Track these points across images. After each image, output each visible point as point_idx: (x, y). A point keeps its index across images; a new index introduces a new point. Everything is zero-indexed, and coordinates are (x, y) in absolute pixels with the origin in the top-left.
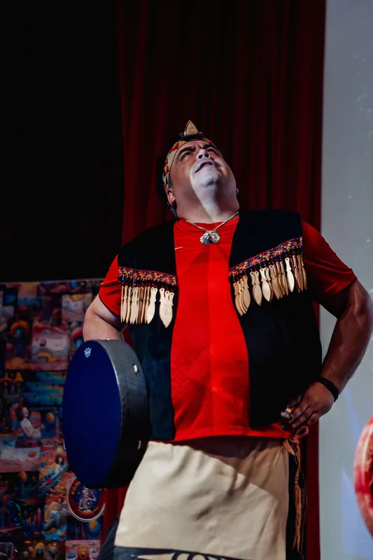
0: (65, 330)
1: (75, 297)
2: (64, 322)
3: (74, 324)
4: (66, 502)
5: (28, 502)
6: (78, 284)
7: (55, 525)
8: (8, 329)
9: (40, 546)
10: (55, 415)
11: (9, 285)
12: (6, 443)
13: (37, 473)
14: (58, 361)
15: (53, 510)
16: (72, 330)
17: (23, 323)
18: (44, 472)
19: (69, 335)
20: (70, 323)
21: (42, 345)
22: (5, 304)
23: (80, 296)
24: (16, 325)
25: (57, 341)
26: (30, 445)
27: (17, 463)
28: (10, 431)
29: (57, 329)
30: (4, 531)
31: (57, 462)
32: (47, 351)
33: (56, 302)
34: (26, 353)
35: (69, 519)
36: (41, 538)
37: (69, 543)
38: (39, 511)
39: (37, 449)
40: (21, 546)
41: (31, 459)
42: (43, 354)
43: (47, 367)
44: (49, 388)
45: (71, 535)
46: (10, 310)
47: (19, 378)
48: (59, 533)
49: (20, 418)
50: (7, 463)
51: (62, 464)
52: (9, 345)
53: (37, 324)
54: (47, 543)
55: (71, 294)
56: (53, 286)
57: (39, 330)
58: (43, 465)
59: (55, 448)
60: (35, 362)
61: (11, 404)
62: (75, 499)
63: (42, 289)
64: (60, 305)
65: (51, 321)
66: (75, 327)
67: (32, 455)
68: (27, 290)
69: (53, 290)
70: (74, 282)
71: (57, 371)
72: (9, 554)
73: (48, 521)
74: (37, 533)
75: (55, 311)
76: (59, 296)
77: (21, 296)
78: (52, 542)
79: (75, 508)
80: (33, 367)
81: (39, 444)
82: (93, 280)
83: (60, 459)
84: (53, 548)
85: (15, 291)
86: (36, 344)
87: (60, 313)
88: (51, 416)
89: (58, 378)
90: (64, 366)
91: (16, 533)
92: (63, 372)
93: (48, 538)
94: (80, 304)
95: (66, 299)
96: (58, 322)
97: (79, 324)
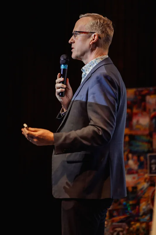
0: (148, 113)
1: (152, 96)
2: (147, 109)
3: (152, 111)
5: (133, 202)
9: (138, 225)
10: (144, 157)
13: (136, 188)
14: (145, 130)
15: (144, 206)
16: (151, 114)
17: (128, 111)
18: (140, 187)
19: (150, 116)
20: (150, 110)
21: (138, 122)
23: (154, 96)
26: (133, 173)
27: (127, 183)
29: (144, 113)
30: (122, 217)
31: (145, 181)
32: (140, 124)
33: (143, 99)
36: (138, 221)
38: (137, 207)
39: (136, 175)
40: (130, 225)
41: (134, 181)
42: (137, 126)
43: (139, 133)
44: (140, 143)
47: (127, 139)
48: (147, 218)
51: (148, 182)
53: (135, 110)
54: (141, 224)
55: (150, 95)
56: (142, 91)
57: (136, 114)
58: (139, 183)
59: (144, 174)
60: (134, 130)
63: (137, 93)
64: (145, 101)
65: (141, 109)
67: (134, 178)
68: (130, 94)
69: (142, 93)
70: (151, 89)
71: (144, 135)
73: (142, 212)
74: (136, 218)
75: (143, 104)
76: (144, 96)
78: (143, 222)
80: (133, 133)
81: (137, 172)
83: (147, 180)
84: (144, 225)
86: (134, 121)
87: (145, 105)
88: (142, 158)
89: (145, 138)
90: (147, 132)
91: (127, 218)
92: (147, 135)
93: (142, 220)
94: (154, 100)
95: (148, 98)
96: (145, 109)
97: (154, 110)
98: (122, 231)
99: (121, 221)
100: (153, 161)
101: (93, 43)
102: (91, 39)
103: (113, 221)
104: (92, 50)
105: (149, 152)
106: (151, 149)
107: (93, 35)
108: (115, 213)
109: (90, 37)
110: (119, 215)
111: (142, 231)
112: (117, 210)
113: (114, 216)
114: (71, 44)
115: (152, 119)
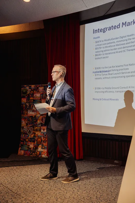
1: (41, 87)
4: (41, 120)
5: (35, 121)
7: (39, 124)
8: (30, 93)
9: (37, 128)
11: (30, 86)
12: (30, 111)
13: (36, 116)
14: (38, 98)
15: (39, 122)
17: (32, 92)
18: (37, 116)
20: (40, 92)
21: (36, 95)
22: (29, 89)
24: (31, 92)
25: (38, 95)
26: (34, 112)
27: (33, 114)
28: (31, 109)
30: (31, 125)
32: (36, 96)
33: (38, 88)
34: (33, 97)
35: (41, 123)
36: (37, 126)
37: (41, 127)
39: (36, 112)
40: (34, 128)
41: (35, 114)
42: (36, 97)
43: (37, 99)
44: (37, 102)
45: (42, 126)
46: (30, 90)
47: (32, 101)
48: (40, 125)
49: (33, 107)
50: (31, 114)
52: (30, 95)
53: (35, 92)
54: (38, 127)
55: (40, 87)
56: (37, 86)
57: (35, 93)
58: (37, 115)
60: (35, 98)
61: (31, 105)
62: (42, 120)
63: (35, 86)
64: (38, 89)
67: (35, 113)
68: (33, 86)
70: (40, 85)
72: (32, 129)
73: (38, 124)
75: (38, 90)
76: (38, 87)
77: (32, 87)
79: (42, 122)
80: (34, 99)
84: (39, 128)
85: (31, 86)
86: (35, 95)
89: (39, 101)
91: (33, 126)
92: (39, 100)
93: (38, 126)
94: (42, 88)
95: (39, 88)
96: (38, 92)
97: (42, 92)
98: (31, 130)
99: (31, 127)
101: (60, 75)
102: (60, 74)
103: (28, 126)
104: (60, 78)
107: (60, 73)
108: (28, 124)
109: (59, 73)
110: (30, 125)
111: (38, 129)
112: (29, 123)
113: (28, 125)
114: (52, 76)
115: (41, 94)
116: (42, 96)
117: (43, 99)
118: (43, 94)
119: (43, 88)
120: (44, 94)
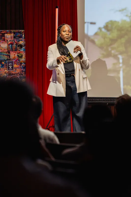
0: (6, 42)
1: (8, 34)
2: (6, 40)
3: (8, 41)
6: (9, 31)
10: (4, 62)
16: (8, 42)
18: (2, 76)
19: (7, 43)
20: (7, 41)
23: (10, 34)
25: (4, 45)
29: (4, 42)
31: (5, 73)
32: (1, 47)
43: (1, 51)
44: (2, 56)
56: (1, 32)
58: (1, 74)
59: (5, 70)
64: (4, 36)
65: (2, 40)
66: (9, 41)
69: (2, 33)
70: (8, 31)
71: (4, 52)
75: (3, 37)
76: (4, 34)
82: (14, 30)
83: (6, 73)
87: (4, 38)
88: (3, 63)
89: (5, 54)
90: (6, 51)
94: (10, 36)
95: (6, 35)
96: (4, 40)
97: (10, 41)
100: (10, 64)
105: (8, 60)
106: (9, 59)
115: (9, 45)
116: (12, 47)
117: (13, 51)
118: (12, 44)
119: (13, 36)
120: (15, 44)
